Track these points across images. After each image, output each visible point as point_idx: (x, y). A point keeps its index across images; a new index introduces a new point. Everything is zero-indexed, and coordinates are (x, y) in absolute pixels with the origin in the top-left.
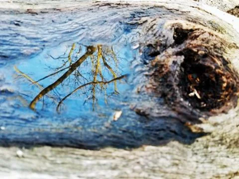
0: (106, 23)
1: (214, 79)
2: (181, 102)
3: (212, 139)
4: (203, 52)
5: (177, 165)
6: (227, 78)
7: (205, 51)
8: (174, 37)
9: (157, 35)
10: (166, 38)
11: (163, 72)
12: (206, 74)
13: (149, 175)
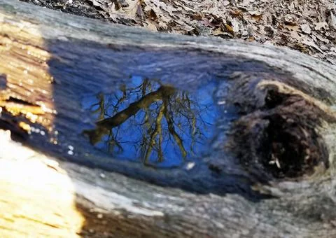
0: (192, 71)
1: (297, 150)
2: (255, 163)
3: (278, 204)
4: (292, 121)
5: (238, 217)
6: (312, 151)
7: (294, 120)
8: (266, 99)
9: (247, 94)
10: (256, 99)
11: (243, 133)
12: (290, 144)
13: (211, 218)
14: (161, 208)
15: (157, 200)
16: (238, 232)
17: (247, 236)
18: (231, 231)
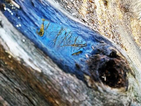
1: (116, 77)
2: (96, 72)
3: (99, 95)
4: (119, 65)
5: (77, 92)
6: (122, 81)
9: (104, 48)
10: (107, 51)
11: (97, 59)
12: (114, 74)
13: (63, 86)
14: (41, 68)
15: (42, 64)
16: (73, 99)
17: (76, 103)
18: (70, 97)
